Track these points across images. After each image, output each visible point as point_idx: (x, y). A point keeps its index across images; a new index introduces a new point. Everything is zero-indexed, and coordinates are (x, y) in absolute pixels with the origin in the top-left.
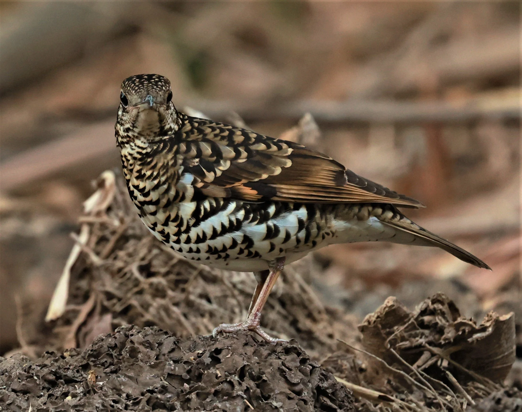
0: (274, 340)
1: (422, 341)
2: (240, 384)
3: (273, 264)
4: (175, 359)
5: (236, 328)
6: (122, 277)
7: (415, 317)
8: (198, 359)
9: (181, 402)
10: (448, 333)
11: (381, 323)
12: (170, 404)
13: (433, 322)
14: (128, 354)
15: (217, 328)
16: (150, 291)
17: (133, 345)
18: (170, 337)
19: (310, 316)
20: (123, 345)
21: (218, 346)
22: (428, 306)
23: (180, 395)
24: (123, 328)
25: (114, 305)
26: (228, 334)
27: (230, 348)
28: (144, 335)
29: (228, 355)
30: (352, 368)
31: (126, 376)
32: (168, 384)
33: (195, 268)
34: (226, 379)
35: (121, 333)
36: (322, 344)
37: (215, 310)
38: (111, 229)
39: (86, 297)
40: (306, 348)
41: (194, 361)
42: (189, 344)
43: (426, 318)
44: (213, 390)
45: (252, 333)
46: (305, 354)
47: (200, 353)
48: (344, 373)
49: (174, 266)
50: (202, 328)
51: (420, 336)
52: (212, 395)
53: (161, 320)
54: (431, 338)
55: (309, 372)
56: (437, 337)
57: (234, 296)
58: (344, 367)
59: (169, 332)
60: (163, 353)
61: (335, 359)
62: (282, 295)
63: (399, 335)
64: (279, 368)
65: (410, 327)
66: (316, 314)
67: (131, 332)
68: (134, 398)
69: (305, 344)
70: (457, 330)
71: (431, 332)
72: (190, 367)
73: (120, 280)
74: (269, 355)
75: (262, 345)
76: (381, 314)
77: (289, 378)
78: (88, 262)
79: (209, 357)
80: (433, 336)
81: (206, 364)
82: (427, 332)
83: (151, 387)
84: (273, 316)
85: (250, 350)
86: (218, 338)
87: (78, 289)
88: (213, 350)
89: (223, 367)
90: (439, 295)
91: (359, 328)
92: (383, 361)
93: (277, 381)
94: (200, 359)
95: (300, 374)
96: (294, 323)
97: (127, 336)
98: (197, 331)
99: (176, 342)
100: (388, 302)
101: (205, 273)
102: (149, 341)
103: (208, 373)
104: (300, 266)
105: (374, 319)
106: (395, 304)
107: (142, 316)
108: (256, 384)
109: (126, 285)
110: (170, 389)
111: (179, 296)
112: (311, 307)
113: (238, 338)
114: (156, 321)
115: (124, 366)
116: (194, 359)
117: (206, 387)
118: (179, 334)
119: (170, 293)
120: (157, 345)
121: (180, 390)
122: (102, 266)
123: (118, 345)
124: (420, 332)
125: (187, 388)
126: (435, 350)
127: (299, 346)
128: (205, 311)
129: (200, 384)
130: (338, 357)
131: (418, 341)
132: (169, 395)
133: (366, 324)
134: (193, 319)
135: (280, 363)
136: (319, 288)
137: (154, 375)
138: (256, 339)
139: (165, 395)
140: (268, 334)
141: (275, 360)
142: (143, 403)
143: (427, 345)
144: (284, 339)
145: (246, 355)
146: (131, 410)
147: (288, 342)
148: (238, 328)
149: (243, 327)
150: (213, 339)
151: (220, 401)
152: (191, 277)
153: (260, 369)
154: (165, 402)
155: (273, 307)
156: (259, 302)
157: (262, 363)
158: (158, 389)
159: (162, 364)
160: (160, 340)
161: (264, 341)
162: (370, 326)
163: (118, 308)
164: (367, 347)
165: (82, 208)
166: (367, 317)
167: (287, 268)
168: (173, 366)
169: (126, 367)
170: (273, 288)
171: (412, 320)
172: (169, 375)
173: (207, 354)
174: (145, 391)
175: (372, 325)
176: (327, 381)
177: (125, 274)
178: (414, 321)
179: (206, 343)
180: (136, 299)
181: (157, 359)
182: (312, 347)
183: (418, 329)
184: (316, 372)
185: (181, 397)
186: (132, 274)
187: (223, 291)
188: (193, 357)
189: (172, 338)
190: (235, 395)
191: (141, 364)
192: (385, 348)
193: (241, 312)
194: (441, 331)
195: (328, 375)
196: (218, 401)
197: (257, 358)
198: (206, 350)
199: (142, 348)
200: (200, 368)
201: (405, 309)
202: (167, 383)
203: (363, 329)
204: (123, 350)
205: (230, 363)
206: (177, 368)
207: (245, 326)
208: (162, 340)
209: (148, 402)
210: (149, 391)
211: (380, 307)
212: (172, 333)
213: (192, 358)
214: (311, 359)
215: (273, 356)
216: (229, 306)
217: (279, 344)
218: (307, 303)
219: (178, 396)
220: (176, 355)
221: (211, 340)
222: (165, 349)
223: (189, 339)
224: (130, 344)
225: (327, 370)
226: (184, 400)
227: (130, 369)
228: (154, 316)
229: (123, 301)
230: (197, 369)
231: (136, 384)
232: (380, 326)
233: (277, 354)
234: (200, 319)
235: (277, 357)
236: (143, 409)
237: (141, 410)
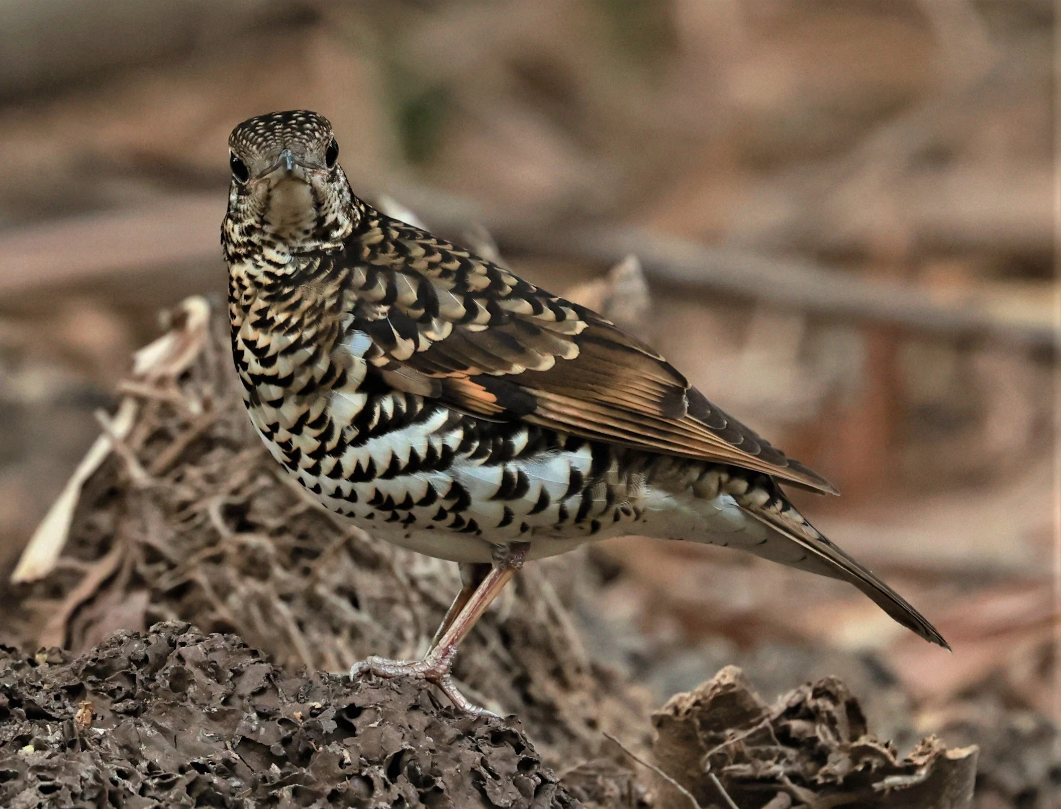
0: (473, 709)
1: (779, 769)
2: (387, 786)
3: (503, 554)
4: (263, 711)
5: (400, 671)
6: (186, 520)
7: (773, 717)
8: (310, 720)
9: (258, 800)
10: (835, 763)
11: (700, 717)
12: (234, 801)
13: (809, 735)
14: (168, 682)
15: (361, 663)
16: (238, 559)
17: (180, 665)
18: (261, 662)
19: (557, 674)
20: (162, 660)
21: (357, 699)
22: (804, 700)
23: (260, 785)
24: (167, 627)
25: (159, 574)
26: (381, 680)
27: (380, 709)
28: (208, 649)
29: (372, 722)
30: (623, 797)
31: (155, 725)
32: (239, 758)
33: (338, 531)
34: (361, 771)
35: (162, 635)
36: (571, 736)
37: (365, 625)
38: (182, 417)
39: (103, 548)
40: (535, 738)
41: (301, 721)
42: (299, 684)
43: (796, 725)
44: (328, 789)
45: (431, 688)
46: (533, 751)
47: (316, 707)
48: (605, 805)
49: (296, 518)
50: (331, 657)
51: (776, 758)
52: (325, 799)
53: (250, 623)
54: (797, 767)
55: (534, 789)
56: (810, 766)
57: (408, 604)
58: (607, 793)
59: (260, 651)
60: (241, 693)
61: (592, 772)
62: (508, 621)
63: (732, 748)
64: (473, 769)
65: (758, 737)
66: (569, 673)
67: (181, 638)
68: (163, 773)
69: (536, 729)
70: (855, 760)
71: (801, 753)
72: (290, 732)
73: (181, 527)
74: (459, 738)
75: (446, 716)
76: (705, 698)
77: (490, 795)
78: (122, 477)
79: (333, 719)
80: (803, 765)
81: (324, 732)
82: (791, 753)
83: (202, 758)
84: (480, 659)
85: (420, 720)
86: (360, 684)
87: (91, 527)
88: (345, 706)
89: (359, 745)
90: (832, 682)
91: (654, 717)
92: (690, 795)
93: (464, 794)
94: (314, 719)
95: (513, 788)
96: (522, 682)
97: (172, 644)
98: (320, 660)
99: (271, 676)
100: (724, 676)
101: (357, 545)
102: (215, 662)
103: (325, 751)
104: (555, 567)
105: (687, 705)
107: (212, 609)
109: (190, 539)
110: (241, 768)
111: (294, 581)
112: (563, 656)
113: (401, 691)
114: (239, 623)
115: (155, 705)
116: (302, 718)
117: (315, 779)
118: (279, 660)
119: (278, 572)
120: (231, 674)
121: (260, 775)
122: (148, 490)
123: (151, 659)
124: (777, 751)
125: (277, 773)
126: (803, 793)
127: (524, 732)
128: (343, 624)
129: (304, 771)
130: (600, 770)
131: (769, 767)
132: (236, 783)
133: (670, 712)
134: (315, 636)
135: (478, 759)
136: (587, 621)
137: (212, 734)
138: (438, 701)
139: (229, 780)
140: (464, 695)
141: (467, 752)
142: (179, 788)
143: (787, 780)
144: (495, 710)
145: (411, 731)
146: (153, 798)
147: (501, 720)
148: (406, 671)
149: (415, 672)
150: (348, 685)
152: (328, 549)
153: (433, 764)
154: (226, 795)
155: (484, 642)
156: (459, 626)
157: (441, 752)
158: (216, 765)
159: (233, 716)
160: (239, 664)
161: (453, 707)
162: (676, 719)
163: (166, 583)
164: (662, 760)
165: (131, 364)
166: (674, 699)
167: (530, 568)
168: (256, 723)
169: (158, 707)
170: (493, 602)
171: (766, 722)
172: (244, 739)
173: (331, 712)
174: (189, 763)
175: (681, 718)
177: (194, 516)
178: (769, 724)
179: (333, 690)
180: (206, 572)
181: (226, 702)
182: (548, 739)
183: (775, 744)
184: (548, 791)
185: (259, 791)
186: (207, 518)
187: (388, 588)
188: (300, 713)
189: (264, 665)
191: (192, 707)
192: (700, 770)
193: (417, 638)
194: (821, 756)
195: (572, 803)
197: (431, 739)
198: (330, 705)
199: (198, 674)
200: (311, 739)
201: (756, 696)
202: (236, 756)
203: (660, 722)
204: (160, 672)
205: (375, 741)
206: (263, 730)
207: (420, 669)
208: (243, 666)
209: (190, 788)
210: (196, 766)
211: (706, 683)
212: (268, 656)
213: (298, 714)
214: (542, 762)
215: (466, 743)
216: (394, 623)
217: (482, 720)
218: (556, 646)
219: (254, 787)
220: (266, 702)
221: (344, 685)
222: (246, 686)
223: (299, 674)
224: (176, 661)
225: (572, 790)
226: (265, 797)
227: (165, 712)
228: (235, 613)
229: (178, 570)
230: (304, 739)
231: (172, 745)
232: (697, 722)
233: (474, 739)
234: (328, 638)
235: (474, 745)
236: (177, 800)
237: (172, 801)
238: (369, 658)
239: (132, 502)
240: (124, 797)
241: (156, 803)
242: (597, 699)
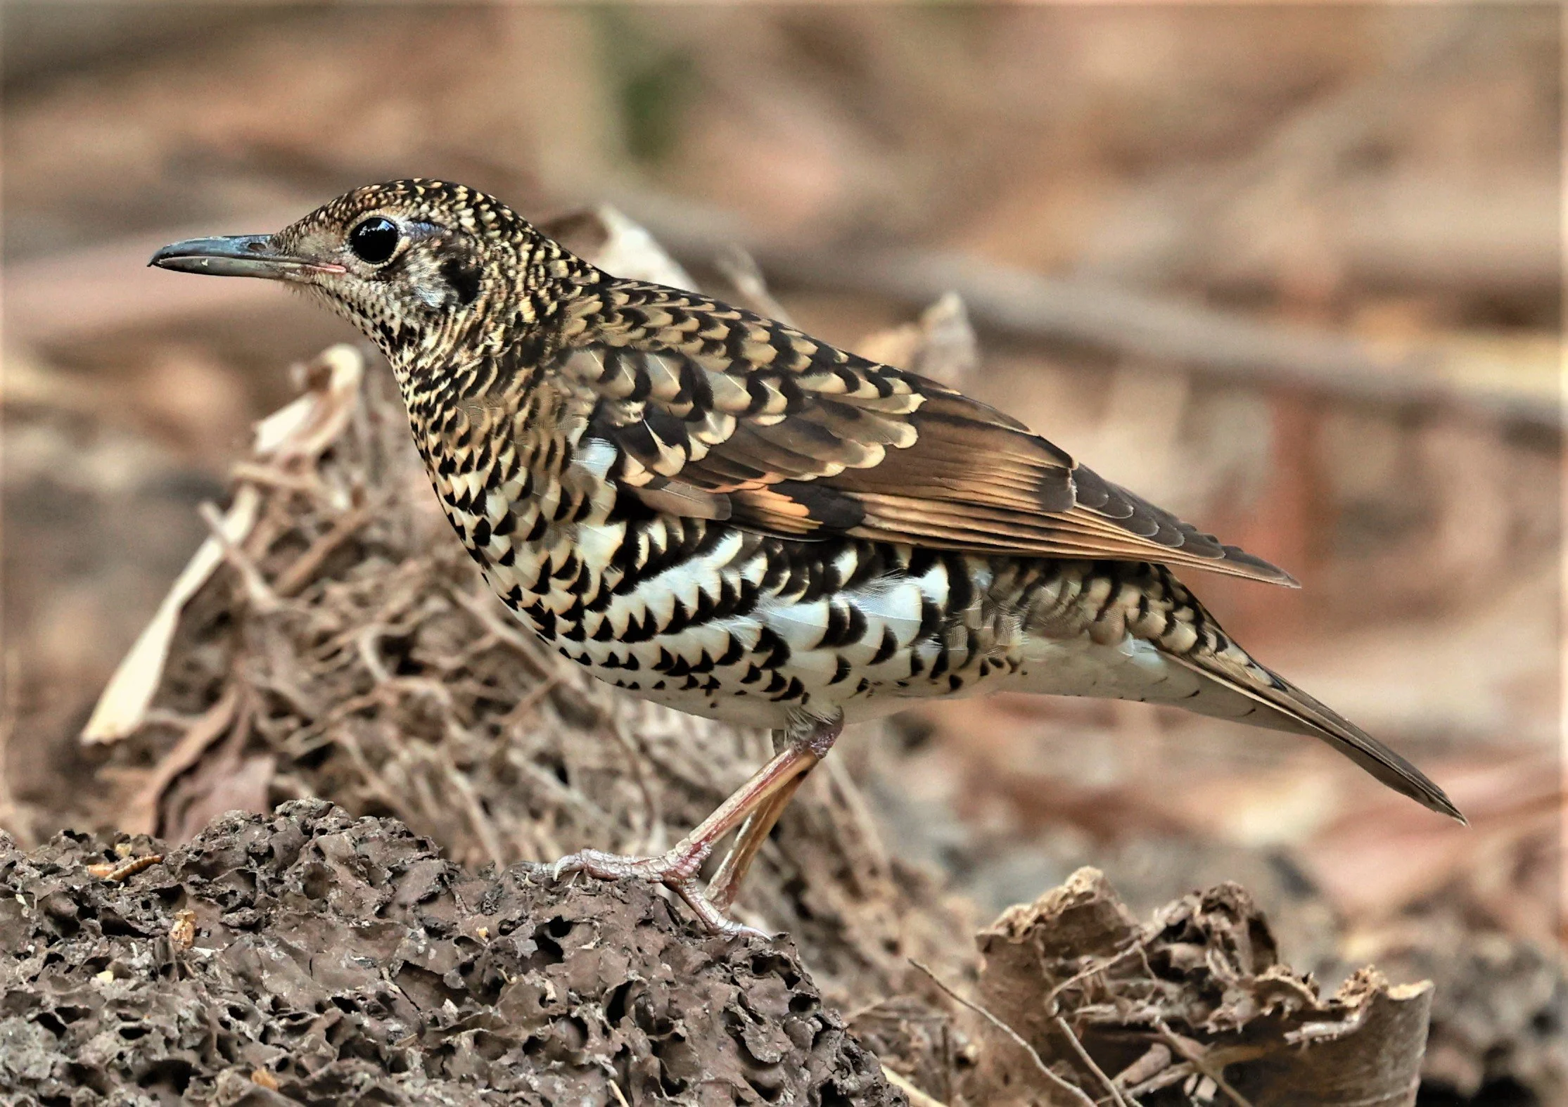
0: (728, 926)
1: (1154, 1012)
2: (606, 1032)
4: (433, 926)
6: (325, 659)
7: (1147, 939)
8: (499, 938)
9: (426, 1050)
10: (1233, 1005)
11: (1043, 939)
12: (393, 1052)
13: (1196, 965)
14: (300, 885)
15: (570, 857)
16: (401, 714)
17: (319, 862)
18: (431, 857)
19: (844, 876)
20: (292, 854)
21: (566, 911)
22: (1191, 915)
23: (429, 1029)
24: (300, 807)
25: (288, 734)
26: (599, 883)
27: (597, 924)
28: (357, 838)
29: (585, 944)
30: (935, 1050)
31: (282, 945)
32: (399, 991)
33: (539, 674)
34: (569, 1011)
35: (294, 818)
36: (864, 964)
37: (575, 806)
38: (322, 513)
39: (211, 696)
40: (812, 965)
41: (486, 940)
42: (483, 890)
43: (1179, 951)
44: (524, 1035)
46: (810, 985)
47: (508, 921)
48: (911, 1061)
49: (480, 656)
51: (1149, 997)
52: (519, 1050)
53: (415, 804)
54: (1180, 1010)
55: (812, 1037)
56: (1198, 1008)
57: (636, 777)
58: (914, 1044)
59: (431, 843)
60: (402, 900)
61: (894, 1015)
63: (1089, 982)
64: (726, 1010)
65: (1126, 966)
66: (861, 875)
67: (320, 824)
68: (293, 1012)
69: (814, 954)
70: (1261, 1000)
71: (1185, 990)
72: (471, 956)
73: (319, 668)
74: (708, 965)
75: (689, 934)
76: (1052, 912)
77: (749, 1045)
78: (237, 596)
79: (531, 938)
80: (1188, 1006)
81: (519, 956)
82: (1171, 989)
83: (348, 991)
85: (653, 940)
86: (568, 889)
87: (193, 667)
88: (548, 920)
89: (567, 974)
90: (1229, 891)
91: (980, 939)
92: (1030, 1048)
93: (713, 1045)
94: (506, 938)
95: (782, 1036)
96: (795, 888)
97: (308, 832)
98: (513, 855)
99: (446, 877)
100: (1078, 882)
101: (566, 695)
102: (368, 857)
103: (521, 983)
105: (1027, 922)
106: (1097, 891)
107: (363, 782)
108: (651, 1041)
109: (332, 684)
110: (403, 1006)
111: (477, 745)
112: (852, 852)
113: (626, 900)
114: (399, 803)
115: (282, 916)
116: (488, 936)
117: (505, 1022)
118: (456, 855)
119: (455, 731)
120: (389, 874)
121: (430, 1016)
122: (275, 615)
123: (278, 851)
124: (1152, 986)
125: (452, 1014)
126: (1186, 1045)
127: (797, 958)
128: (545, 804)
129: (491, 1009)
130: (904, 1011)
131: (1140, 1009)
132: (395, 1026)
133: (1002, 931)
134: (506, 821)
135: (734, 995)
136: (887, 804)
137: (362, 958)
138: (677, 915)
139: (385, 1021)
141: (717, 984)
142: (316, 1034)
143: (1165, 1027)
144: (757, 927)
145: (640, 955)
146: (279, 1046)
147: (767, 941)
149: (649, 873)
150: (551, 888)
151: (539, 1070)
152: (526, 699)
153: (671, 1002)
154: (381, 1043)
157: (682, 985)
158: (368, 1001)
159: (392, 933)
160: (400, 861)
162: (1011, 941)
163: (298, 746)
164: (993, 1000)
165: (252, 438)
166: (1009, 913)
168: (424, 943)
169: (286, 919)
171: (1137, 946)
172: (408, 967)
173: (529, 928)
174: (329, 998)
175: (1018, 939)
176: (858, 1073)
177: (338, 652)
178: (1141, 951)
179: (532, 898)
180: (353, 730)
181: (381, 913)
182: (832, 969)
183: (1149, 977)
184: (831, 1041)
185: (427, 1038)
186: (356, 656)
187: (609, 756)
188: (486, 929)
189: (436, 861)
190: (584, 1061)
191: (333, 919)
192: (1044, 1012)
193: (648, 825)
194: (1212, 995)
195: (865, 1058)
196: (532, 1071)
197: (669, 967)
198: (527, 918)
199: (343, 874)
200: (500, 966)
201: (1122, 910)
202: (396, 988)
203: (989, 946)
204: (290, 870)
205: (589, 969)
206: (433, 952)
207: (655, 869)
208: (406, 862)
209: (331, 1033)
210: (339, 1002)
211: (1052, 892)
212: (440, 848)
213: (483, 931)
214: (823, 999)
215: (718, 972)
216: (616, 804)
217: (740, 941)
218: (842, 838)
219: (421, 1032)
220: (438, 913)
221: (547, 890)
222: (411, 890)
223: (483, 873)
224: (313, 855)
225: (864, 1039)
226: (436, 1046)
227: (297, 926)
228: (395, 788)
229: (316, 728)
230: (491, 965)
231: (306, 972)
232: (1041, 947)
233: (728, 966)
234: (525, 824)
235: (729, 975)
236: (312, 1049)
237: (306, 1051)
238: (585, 852)
239: (251, 632)
240: (239, 1044)
241: (284, 1053)
242: (900, 912)
